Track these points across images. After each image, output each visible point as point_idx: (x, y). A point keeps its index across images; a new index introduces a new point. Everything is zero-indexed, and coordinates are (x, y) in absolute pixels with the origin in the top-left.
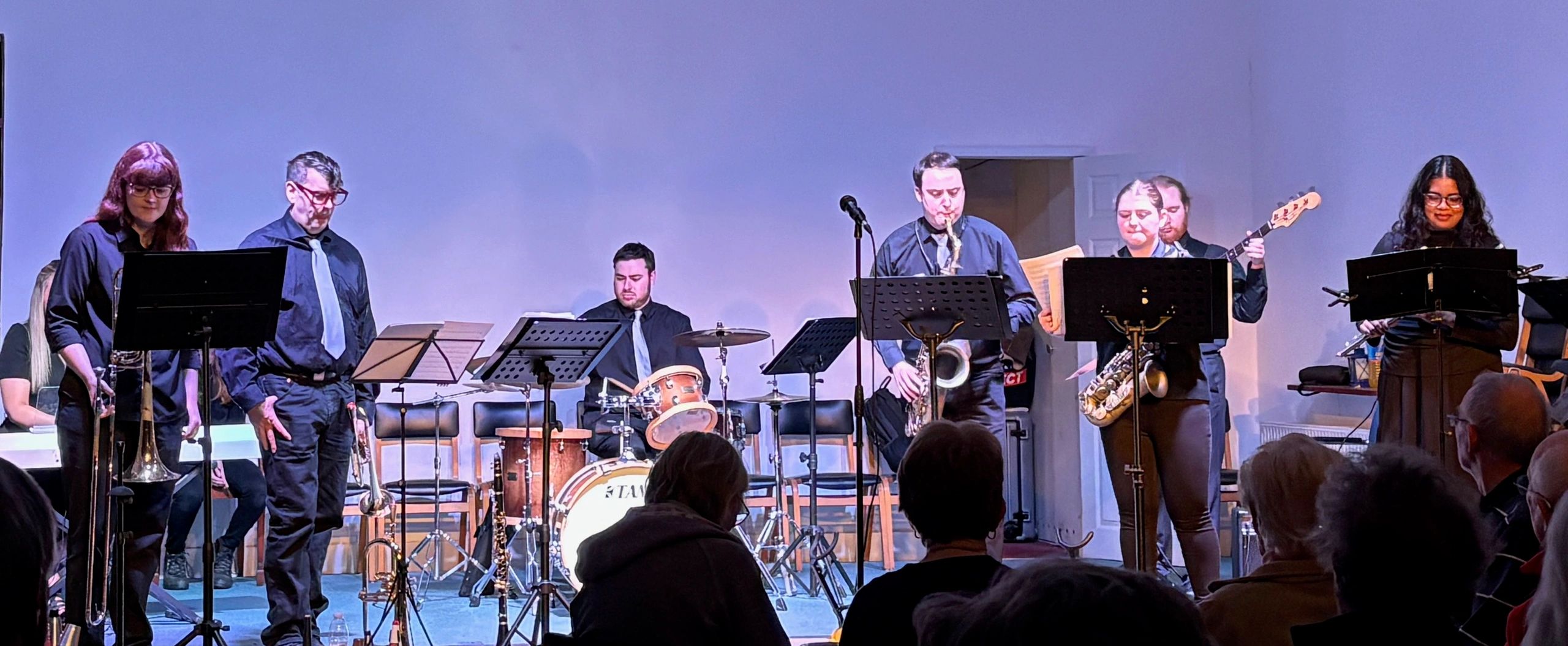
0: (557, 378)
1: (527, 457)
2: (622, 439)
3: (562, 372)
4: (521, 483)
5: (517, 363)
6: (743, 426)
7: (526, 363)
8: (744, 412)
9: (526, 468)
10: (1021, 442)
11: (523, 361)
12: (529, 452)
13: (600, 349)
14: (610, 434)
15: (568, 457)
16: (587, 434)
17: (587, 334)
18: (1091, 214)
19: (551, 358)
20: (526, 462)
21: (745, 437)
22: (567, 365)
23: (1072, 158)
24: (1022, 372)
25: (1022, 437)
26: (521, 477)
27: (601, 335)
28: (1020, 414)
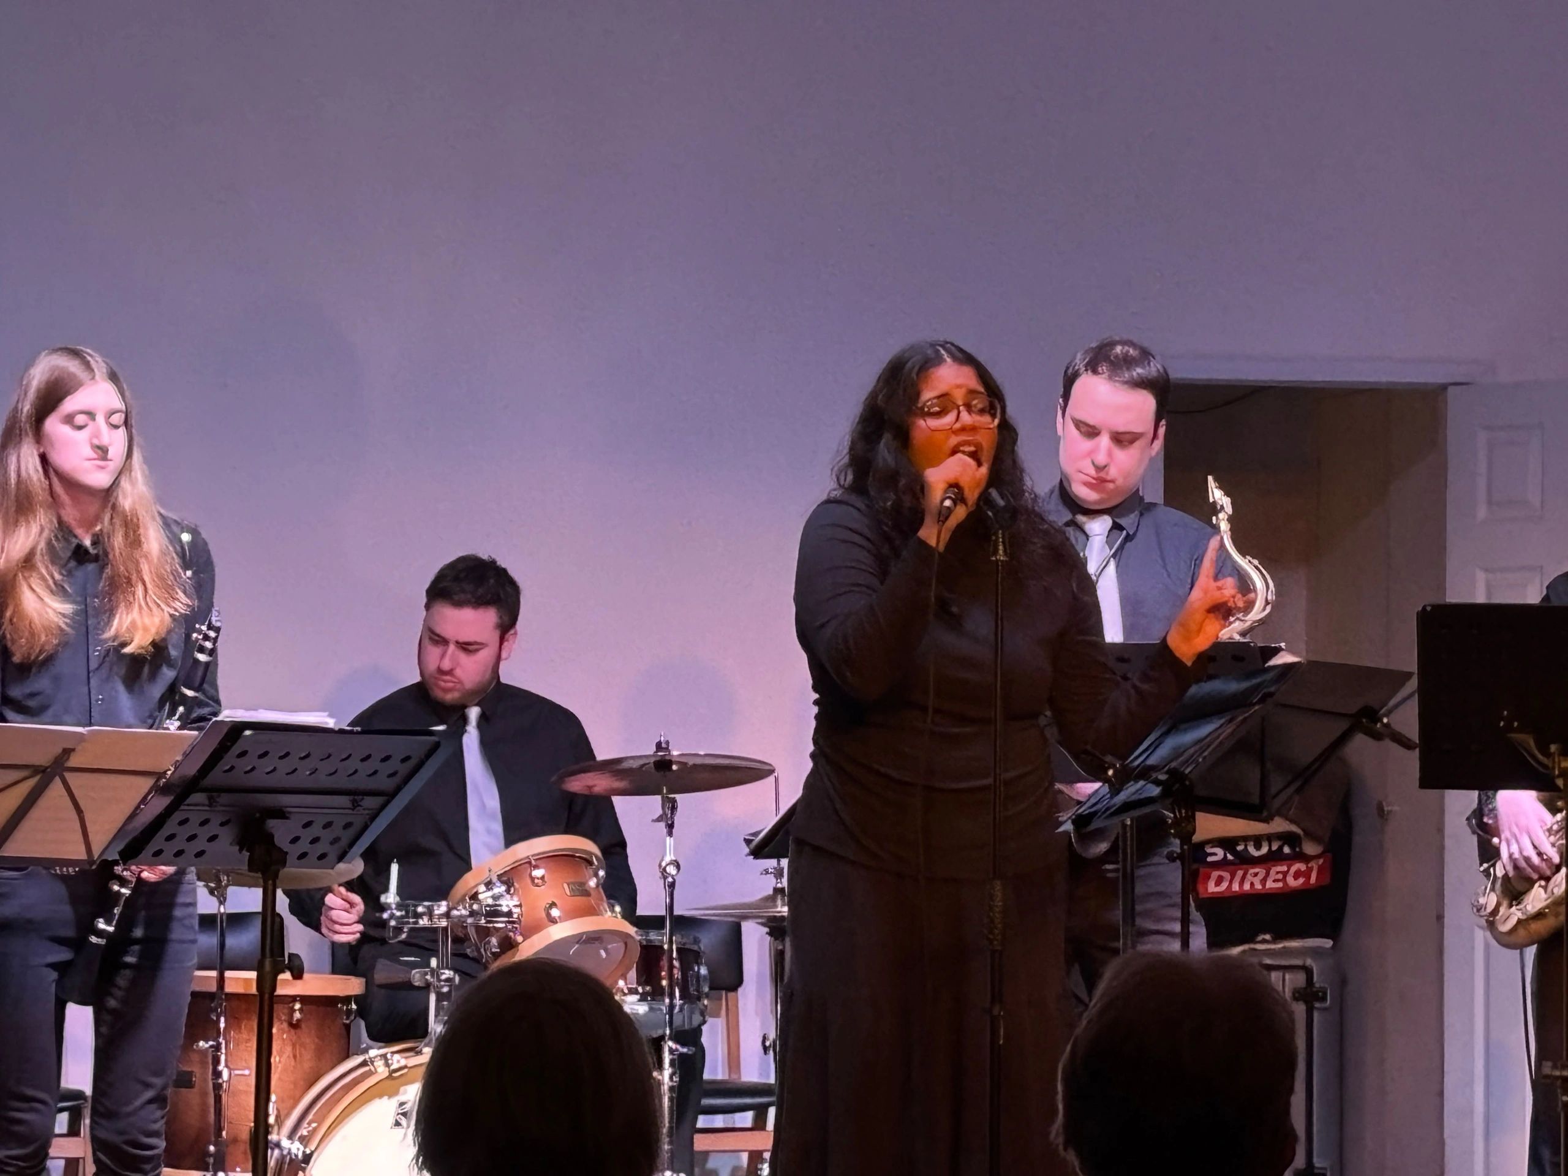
0: (291, 859)
1: (219, 1036)
2: (433, 998)
3: (303, 846)
4: (204, 1094)
5: (204, 823)
6: (703, 971)
7: (222, 824)
8: (707, 941)
9: (216, 1061)
10: (1316, 1015)
11: (216, 820)
12: (222, 1025)
13: (391, 795)
14: (408, 986)
15: (308, 1037)
16: (353, 986)
17: (363, 760)
18: (1482, 512)
19: (280, 814)
20: (217, 1048)
21: (707, 996)
22: (316, 830)
23: (1444, 387)
24: (1321, 861)
25: (1317, 1005)
26: (205, 1080)
27: (394, 765)
28: (1316, 952)
